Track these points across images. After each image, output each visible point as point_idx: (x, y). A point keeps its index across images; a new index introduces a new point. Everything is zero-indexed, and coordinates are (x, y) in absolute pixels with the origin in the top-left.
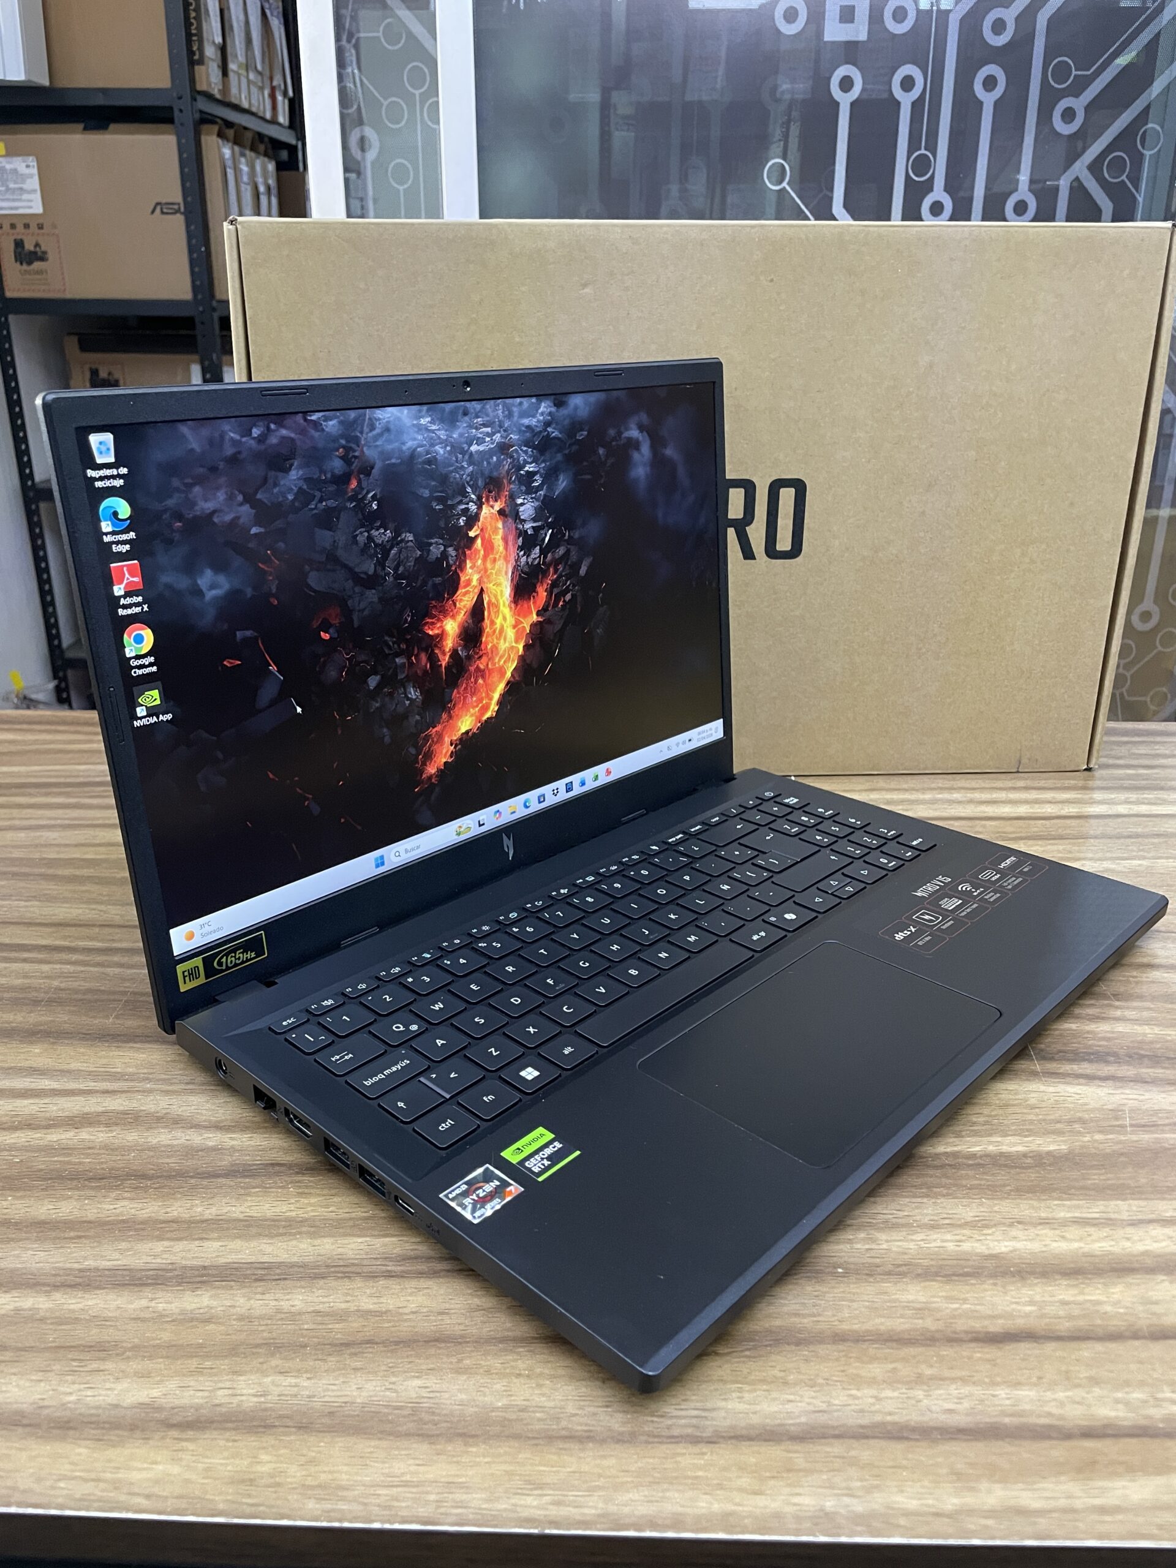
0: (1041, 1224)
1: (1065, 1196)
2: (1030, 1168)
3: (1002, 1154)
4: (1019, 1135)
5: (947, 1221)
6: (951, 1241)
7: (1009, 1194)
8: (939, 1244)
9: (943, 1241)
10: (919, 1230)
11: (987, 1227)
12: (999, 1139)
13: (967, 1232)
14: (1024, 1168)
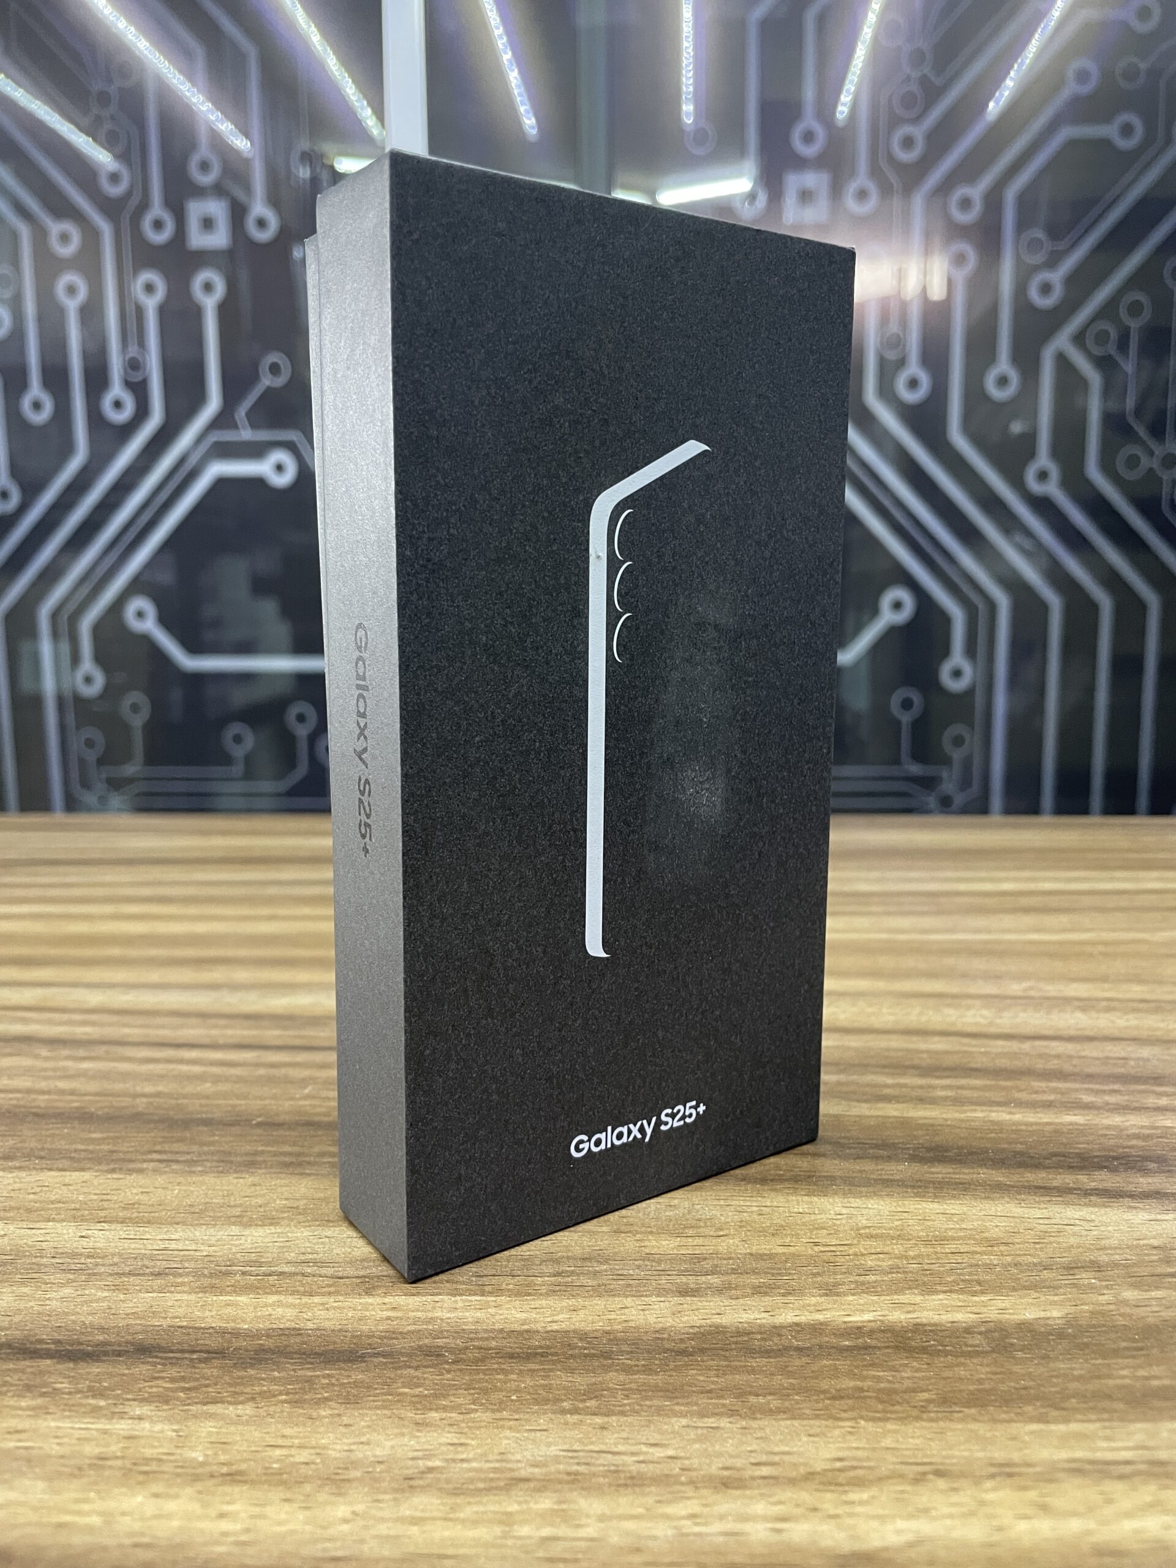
0: (992, 1476)
1: (1054, 1413)
2: (978, 1354)
3: (918, 1328)
4: (962, 1291)
5: (765, 1471)
6: (765, 1518)
7: (923, 1409)
8: (730, 1526)
9: (745, 1518)
10: (690, 1491)
11: (859, 1483)
12: (918, 1299)
13: (805, 1496)
14: (964, 1354)
